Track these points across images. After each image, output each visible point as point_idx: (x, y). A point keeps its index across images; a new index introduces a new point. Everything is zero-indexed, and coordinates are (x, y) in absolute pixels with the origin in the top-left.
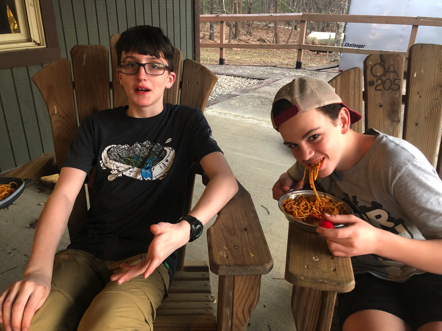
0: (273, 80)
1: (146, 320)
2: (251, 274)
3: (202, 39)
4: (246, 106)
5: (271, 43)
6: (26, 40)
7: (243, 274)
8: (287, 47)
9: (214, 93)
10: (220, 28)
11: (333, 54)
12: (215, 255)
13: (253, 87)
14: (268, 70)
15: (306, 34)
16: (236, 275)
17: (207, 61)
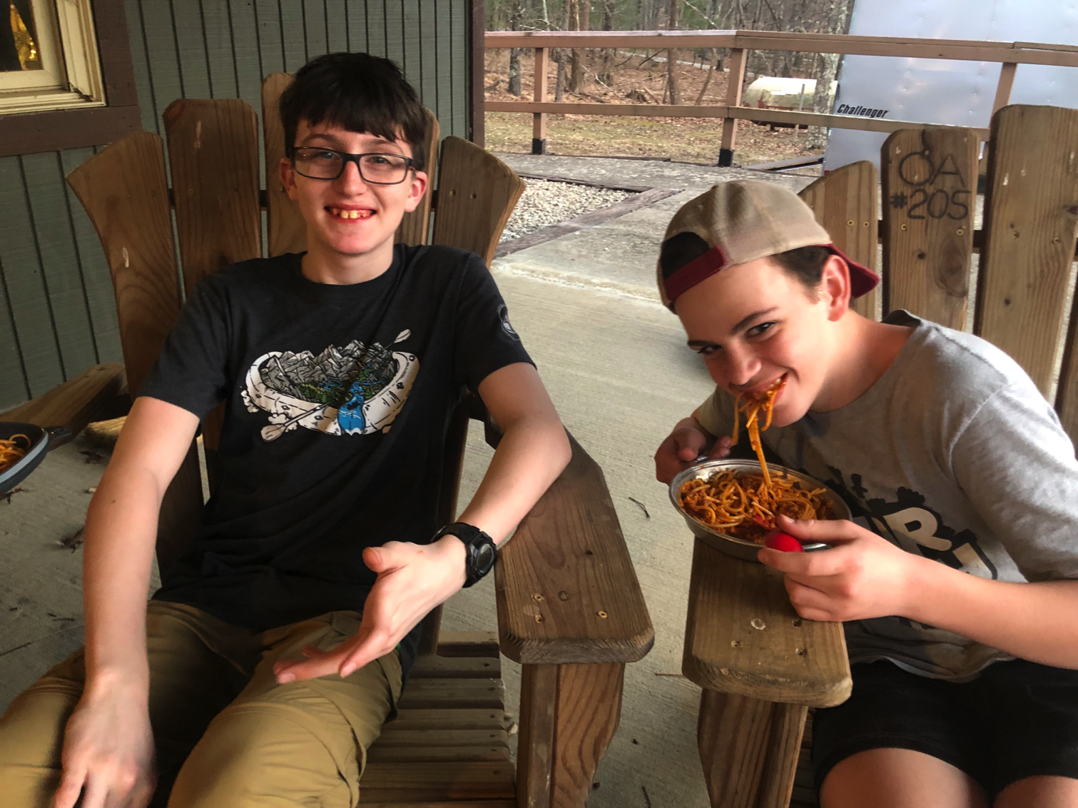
0: (662, 193)
1: (340, 774)
2: (600, 662)
3: (492, 92)
4: (595, 257)
5: (658, 103)
6: (56, 87)
7: (581, 660)
8: (698, 112)
9: (517, 222)
10: (534, 64)
11: (808, 132)
12: (512, 614)
13: (614, 210)
14: (651, 168)
15: (744, 81)
16: (564, 663)
17: (503, 145)
